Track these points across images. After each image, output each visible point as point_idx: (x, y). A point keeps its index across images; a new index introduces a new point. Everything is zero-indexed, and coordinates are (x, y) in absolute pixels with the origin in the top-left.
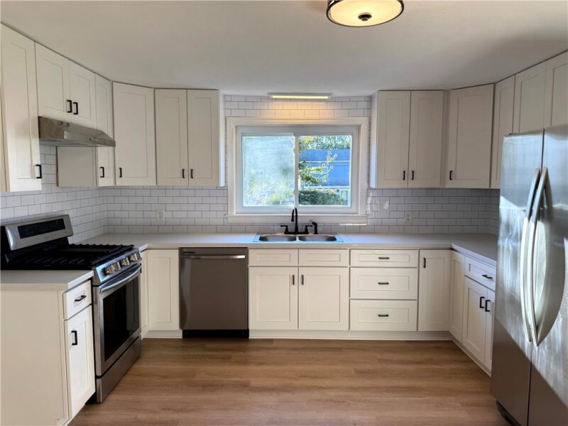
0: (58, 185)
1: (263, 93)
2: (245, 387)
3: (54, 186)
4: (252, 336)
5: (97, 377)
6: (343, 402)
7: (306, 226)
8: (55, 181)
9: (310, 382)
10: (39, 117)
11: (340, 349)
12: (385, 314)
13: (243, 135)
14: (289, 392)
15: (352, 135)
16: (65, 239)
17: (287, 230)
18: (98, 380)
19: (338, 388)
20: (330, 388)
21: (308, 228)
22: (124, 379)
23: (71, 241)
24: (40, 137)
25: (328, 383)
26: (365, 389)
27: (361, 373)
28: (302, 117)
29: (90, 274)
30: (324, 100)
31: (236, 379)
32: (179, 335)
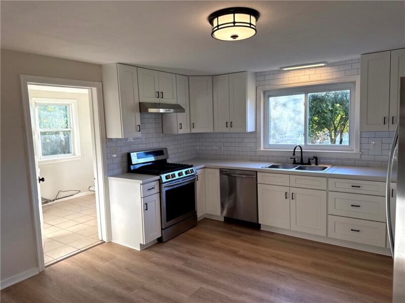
0: (163, 133)
1: (276, 68)
2: (235, 253)
3: (161, 134)
4: (262, 228)
5: (162, 229)
6: (284, 276)
7: (309, 159)
8: (161, 131)
9: (273, 260)
10: (140, 103)
11: (315, 248)
12: (358, 230)
13: (270, 96)
14: (257, 262)
15: (350, 90)
16: (165, 160)
17: (295, 161)
18: (163, 231)
19: (289, 268)
20: (284, 267)
21: (311, 160)
22: (182, 235)
23: (169, 161)
24: (140, 112)
25: (284, 264)
26: (308, 274)
27: (315, 265)
28: (308, 80)
29: (158, 177)
30: (321, 67)
31: (233, 248)
32: (222, 219)
